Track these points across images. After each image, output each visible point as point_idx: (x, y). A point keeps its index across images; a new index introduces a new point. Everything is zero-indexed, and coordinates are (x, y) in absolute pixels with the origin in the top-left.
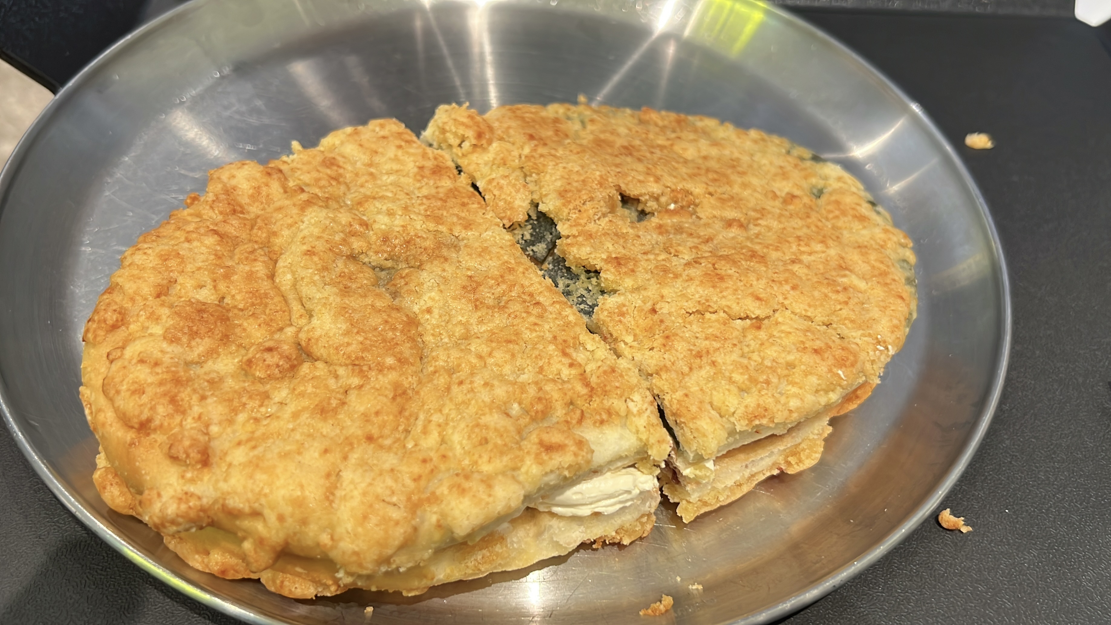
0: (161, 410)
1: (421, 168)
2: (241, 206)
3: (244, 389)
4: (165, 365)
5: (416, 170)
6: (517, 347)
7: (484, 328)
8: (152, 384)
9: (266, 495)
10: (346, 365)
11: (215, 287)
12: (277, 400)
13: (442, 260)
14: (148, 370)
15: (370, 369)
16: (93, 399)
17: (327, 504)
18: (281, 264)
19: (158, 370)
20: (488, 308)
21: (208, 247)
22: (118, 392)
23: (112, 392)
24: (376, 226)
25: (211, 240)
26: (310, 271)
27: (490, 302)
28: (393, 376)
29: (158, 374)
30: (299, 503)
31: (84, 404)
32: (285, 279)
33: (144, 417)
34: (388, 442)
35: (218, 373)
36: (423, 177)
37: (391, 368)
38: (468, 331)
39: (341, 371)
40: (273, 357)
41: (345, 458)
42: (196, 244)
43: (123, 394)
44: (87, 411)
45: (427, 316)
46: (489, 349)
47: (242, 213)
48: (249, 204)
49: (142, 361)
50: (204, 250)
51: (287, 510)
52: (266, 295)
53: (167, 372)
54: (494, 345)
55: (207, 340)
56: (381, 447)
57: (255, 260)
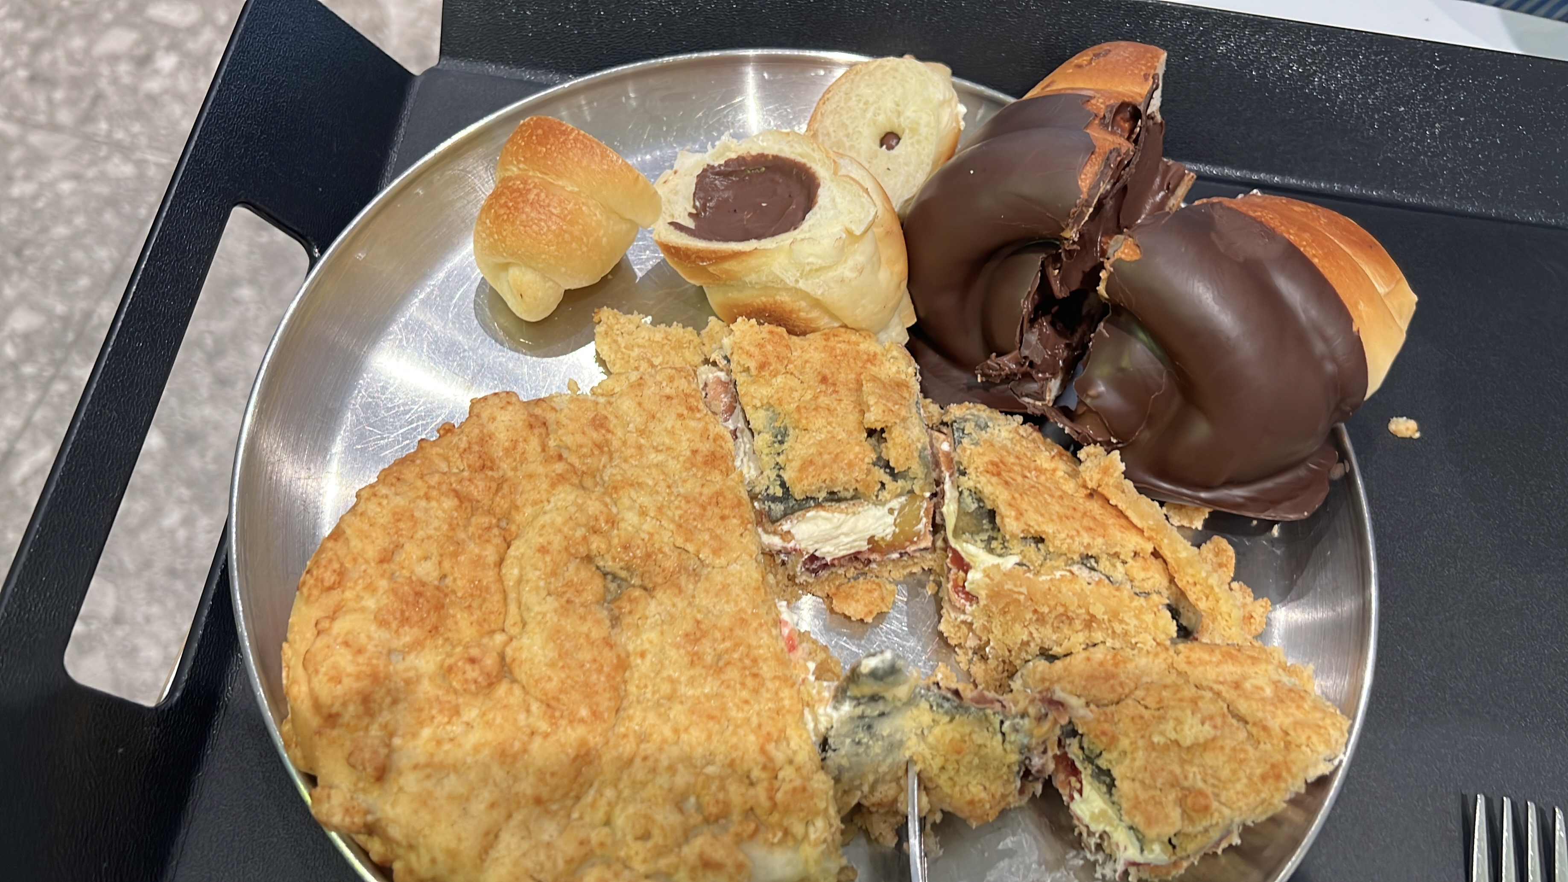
0: (351, 708)
1: (695, 452)
2: (492, 461)
3: (437, 698)
4: (368, 655)
5: (688, 453)
6: (717, 727)
7: (690, 693)
8: (349, 675)
9: (425, 837)
10: (542, 702)
11: (440, 563)
12: (465, 718)
13: (677, 591)
14: (349, 657)
15: (562, 716)
16: (292, 663)
17: (478, 861)
18: (512, 552)
19: (361, 659)
20: (704, 667)
21: (444, 511)
22: (317, 672)
23: (311, 669)
24: (622, 525)
25: (449, 503)
26: (538, 573)
27: (709, 659)
28: (580, 731)
29: (358, 664)
30: (452, 854)
31: (284, 664)
32: (511, 572)
33: (334, 710)
34: (554, 807)
35: (417, 670)
36: (693, 465)
37: (582, 721)
38: (674, 691)
39: (535, 707)
40: (473, 670)
41: (509, 816)
42: (434, 504)
43: (320, 676)
44: (284, 674)
45: (639, 661)
46: (687, 723)
47: (492, 469)
48: (501, 459)
49: (346, 644)
50: (440, 513)
51: (441, 857)
52: (487, 589)
53: (368, 665)
54: (694, 718)
55: (415, 630)
56: (547, 812)
57: (488, 541)
